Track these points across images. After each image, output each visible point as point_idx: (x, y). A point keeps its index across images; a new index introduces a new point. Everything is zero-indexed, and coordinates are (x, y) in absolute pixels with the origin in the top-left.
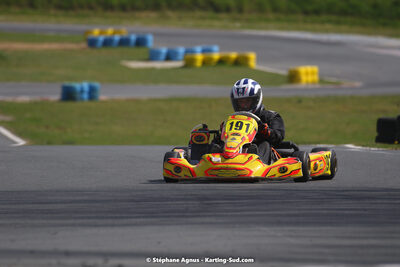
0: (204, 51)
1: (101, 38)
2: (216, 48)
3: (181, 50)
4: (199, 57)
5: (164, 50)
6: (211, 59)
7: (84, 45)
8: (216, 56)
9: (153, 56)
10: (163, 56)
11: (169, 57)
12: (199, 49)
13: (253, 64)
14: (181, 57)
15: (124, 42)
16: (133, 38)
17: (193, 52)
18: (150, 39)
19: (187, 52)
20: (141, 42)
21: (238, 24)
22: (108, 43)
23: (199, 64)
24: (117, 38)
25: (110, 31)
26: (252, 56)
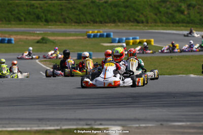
0: (133, 39)
1: (93, 34)
2: (138, 37)
3: (124, 39)
4: (131, 41)
5: (117, 39)
6: (136, 42)
7: (86, 37)
8: (138, 41)
9: (113, 41)
10: (117, 41)
11: (119, 42)
12: (131, 38)
13: (153, 43)
14: (124, 41)
15: (102, 36)
16: (105, 34)
17: (129, 39)
18: (112, 34)
19: (126, 39)
20: (108, 36)
21: (146, 28)
22: (95, 36)
23: (131, 44)
24: (99, 34)
25: (96, 31)
26: (152, 40)
